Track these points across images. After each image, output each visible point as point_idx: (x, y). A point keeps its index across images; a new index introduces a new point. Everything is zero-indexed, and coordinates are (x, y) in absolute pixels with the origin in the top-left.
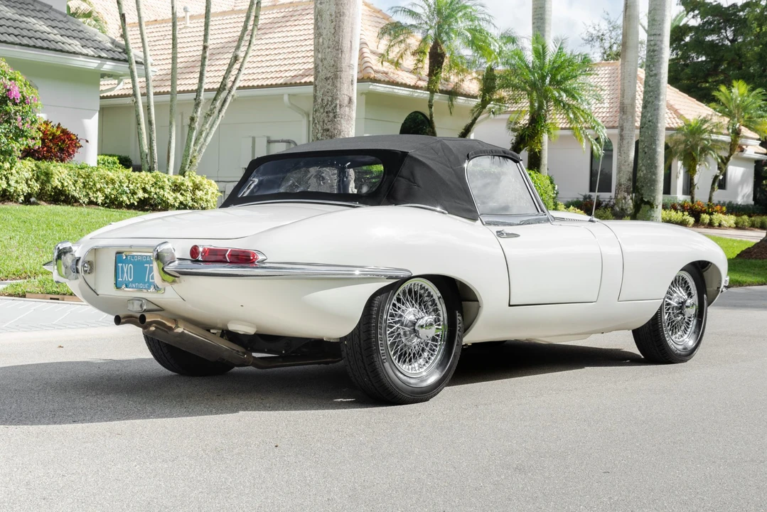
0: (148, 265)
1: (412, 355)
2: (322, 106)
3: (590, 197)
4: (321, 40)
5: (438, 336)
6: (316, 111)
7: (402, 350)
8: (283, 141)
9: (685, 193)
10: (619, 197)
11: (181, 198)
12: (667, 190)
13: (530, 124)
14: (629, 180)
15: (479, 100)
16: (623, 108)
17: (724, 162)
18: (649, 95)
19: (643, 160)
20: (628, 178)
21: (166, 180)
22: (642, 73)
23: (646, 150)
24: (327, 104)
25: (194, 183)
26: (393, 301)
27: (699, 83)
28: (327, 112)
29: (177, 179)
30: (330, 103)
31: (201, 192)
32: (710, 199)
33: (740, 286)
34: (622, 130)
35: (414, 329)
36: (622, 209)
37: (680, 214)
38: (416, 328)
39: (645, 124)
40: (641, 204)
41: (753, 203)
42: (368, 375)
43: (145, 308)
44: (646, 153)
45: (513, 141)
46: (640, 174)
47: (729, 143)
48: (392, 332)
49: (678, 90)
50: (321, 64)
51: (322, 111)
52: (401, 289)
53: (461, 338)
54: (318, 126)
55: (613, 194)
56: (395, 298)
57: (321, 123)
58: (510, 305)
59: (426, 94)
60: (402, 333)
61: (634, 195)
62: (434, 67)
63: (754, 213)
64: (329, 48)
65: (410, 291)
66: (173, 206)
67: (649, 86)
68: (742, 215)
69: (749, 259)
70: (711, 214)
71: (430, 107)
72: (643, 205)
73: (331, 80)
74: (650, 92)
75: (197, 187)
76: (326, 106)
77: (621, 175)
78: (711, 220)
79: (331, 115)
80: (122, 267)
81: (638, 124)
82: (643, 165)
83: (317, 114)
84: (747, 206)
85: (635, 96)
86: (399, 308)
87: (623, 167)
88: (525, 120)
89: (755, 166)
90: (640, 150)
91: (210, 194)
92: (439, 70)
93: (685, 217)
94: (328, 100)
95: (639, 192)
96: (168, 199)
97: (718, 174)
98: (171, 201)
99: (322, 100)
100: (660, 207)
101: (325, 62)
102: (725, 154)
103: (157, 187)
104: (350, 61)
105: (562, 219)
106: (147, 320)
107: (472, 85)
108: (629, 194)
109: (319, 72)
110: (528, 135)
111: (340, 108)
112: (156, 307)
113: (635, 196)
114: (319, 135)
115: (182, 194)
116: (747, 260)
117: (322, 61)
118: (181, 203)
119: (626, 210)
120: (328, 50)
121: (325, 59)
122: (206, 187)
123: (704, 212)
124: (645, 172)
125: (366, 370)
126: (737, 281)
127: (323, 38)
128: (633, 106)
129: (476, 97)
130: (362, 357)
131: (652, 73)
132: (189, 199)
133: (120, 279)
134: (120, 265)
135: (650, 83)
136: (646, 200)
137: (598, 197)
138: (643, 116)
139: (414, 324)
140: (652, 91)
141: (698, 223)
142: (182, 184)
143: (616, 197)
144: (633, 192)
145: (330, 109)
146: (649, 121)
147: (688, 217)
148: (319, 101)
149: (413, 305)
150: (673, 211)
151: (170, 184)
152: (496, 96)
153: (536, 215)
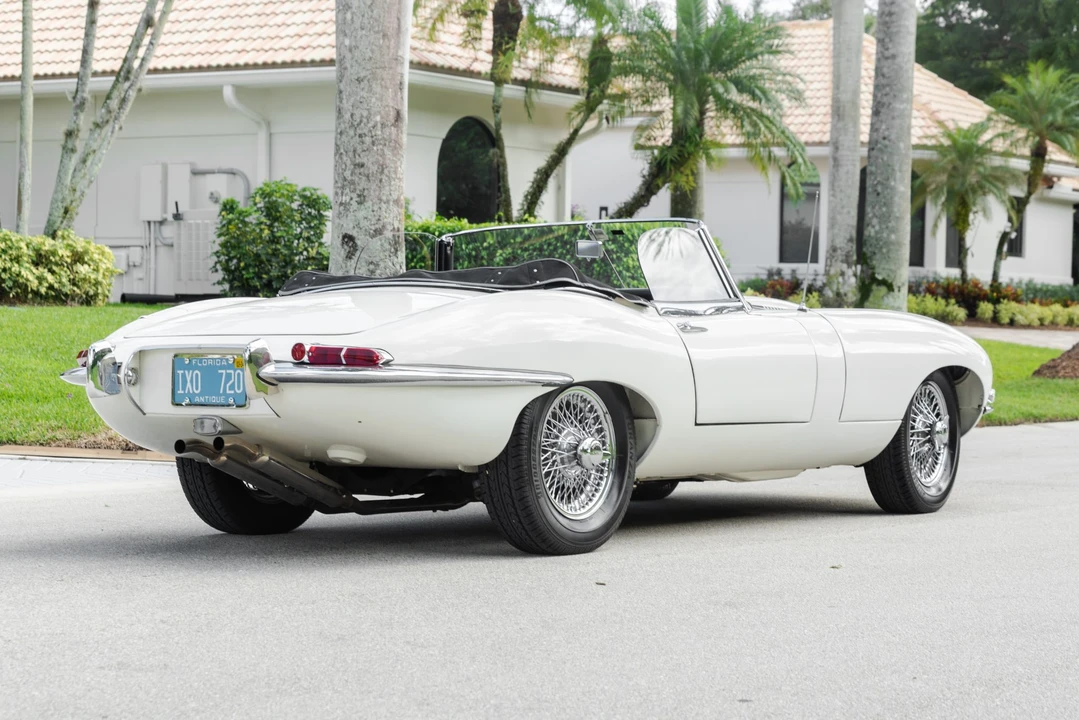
0: (224, 371)
1: (571, 490)
2: (352, 125)
3: (779, 272)
4: (349, 16)
5: (603, 465)
6: (341, 133)
7: (558, 482)
8: (221, 172)
9: (949, 264)
10: (832, 272)
11: (50, 278)
12: (917, 258)
13: (675, 141)
14: (850, 240)
15: (581, 98)
16: (839, 108)
17: (1019, 206)
18: (884, 92)
19: (873, 207)
20: (848, 237)
21: (23, 245)
22: (870, 44)
23: (879, 189)
24: (361, 121)
25: (72, 251)
26: (547, 418)
27: (972, 60)
28: (360, 136)
29: (44, 244)
30: (365, 120)
31: (86, 266)
32: (995, 275)
33: (1035, 422)
34: (837, 148)
35: (575, 454)
36: (838, 294)
37: (942, 301)
38: (579, 452)
39: (877, 142)
40: (871, 284)
41: (1070, 281)
42: (518, 516)
43: (219, 429)
44: (878, 194)
45: (646, 172)
46: (870, 232)
47: (1025, 173)
48: (546, 459)
49: (935, 76)
50: (348, 56)
51: (352, 133)
52: (557, 402)
53: (633, 467)
54: (345, 158)
55: (820, 266)
56: (550, 413)
57: (351, 154)
58: (696, 424)
59: (488, 87)
60: (559, 461)
61: (859, 267)
62: (503, 37)
63: (1073, 300)
64: (362, 29)
65: (568, 404)
66: (36, 293)
67: (883, 75)
68: (1052, 303)
69: (1054, 377)
70: (996, 302)
71: (496, 109)
72: (874, 287)
73: (366, 82)
74: (884, 86)
75: (78, 258)
76: (359, 125)
77: (836, 231)
78: (996, 313)
79: (368, 140)
80: (184, 375)
81: (865, 138)
82: (875, 216)
83: (344, 138)
84: (1061, 287)
85: (859, 87)
86: (555, 427)
87: (838, 217)
88: (664, 135)
89: (1075, 216)
90: (869, 190)
91: (101, 271)
92: (510, 45)
93: (950, 309)
94: (362, 116)
95: (867, 264)
96: (27, 280)
97: (1008, 230)
98: (34, 284)
99: (352, 115)
100: (905, 290)
101: (357, 53)
102: (1018, 192)
103: (7, 258)
104: (397, 52)
105: (760, 307)
106: (226, 445)
107: (567, 71)
108: (849, 266)
109: (346, 68)
110: (672, 161)
111: (382, 128)
112: (233, 429)
113: (862, 271)
114: (347, 174)
115: (53, 272)
116: (1050, 380)
117: (350, 50)
118: (51, 287)
119: (845, 295)
120: (360, 33)
121: (356, 47)
122: (96, 256)
123: (985, 298)
124: (877, 228)
125: (515, 509)
126: (1031, 414)
127: (353, 13)
128: (855, 104)
129: (575, 91)
130: (510, 490)
131: (887, 54)
132: (64, 280)
133: (181, 392)
134: (180, 372)
135: (885, 70)
136: (880, 277)
137: (794, 271)
138: (874, 129)
139: (576, 448)
140: (888, 85)
141: (973, 318)
142: (54, 253)
143: (827, 273)
144: (858, 262)
145: (366, 131)
146: (884, 138)
147: (956, 307)
148: (347, 116)
149: (572, 423)
150: (929, 296)
151: (31, 253)
152: (612, 90)
153: (727, 301)
